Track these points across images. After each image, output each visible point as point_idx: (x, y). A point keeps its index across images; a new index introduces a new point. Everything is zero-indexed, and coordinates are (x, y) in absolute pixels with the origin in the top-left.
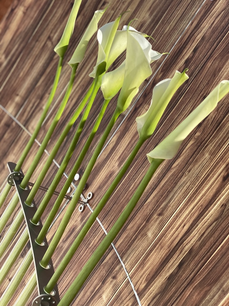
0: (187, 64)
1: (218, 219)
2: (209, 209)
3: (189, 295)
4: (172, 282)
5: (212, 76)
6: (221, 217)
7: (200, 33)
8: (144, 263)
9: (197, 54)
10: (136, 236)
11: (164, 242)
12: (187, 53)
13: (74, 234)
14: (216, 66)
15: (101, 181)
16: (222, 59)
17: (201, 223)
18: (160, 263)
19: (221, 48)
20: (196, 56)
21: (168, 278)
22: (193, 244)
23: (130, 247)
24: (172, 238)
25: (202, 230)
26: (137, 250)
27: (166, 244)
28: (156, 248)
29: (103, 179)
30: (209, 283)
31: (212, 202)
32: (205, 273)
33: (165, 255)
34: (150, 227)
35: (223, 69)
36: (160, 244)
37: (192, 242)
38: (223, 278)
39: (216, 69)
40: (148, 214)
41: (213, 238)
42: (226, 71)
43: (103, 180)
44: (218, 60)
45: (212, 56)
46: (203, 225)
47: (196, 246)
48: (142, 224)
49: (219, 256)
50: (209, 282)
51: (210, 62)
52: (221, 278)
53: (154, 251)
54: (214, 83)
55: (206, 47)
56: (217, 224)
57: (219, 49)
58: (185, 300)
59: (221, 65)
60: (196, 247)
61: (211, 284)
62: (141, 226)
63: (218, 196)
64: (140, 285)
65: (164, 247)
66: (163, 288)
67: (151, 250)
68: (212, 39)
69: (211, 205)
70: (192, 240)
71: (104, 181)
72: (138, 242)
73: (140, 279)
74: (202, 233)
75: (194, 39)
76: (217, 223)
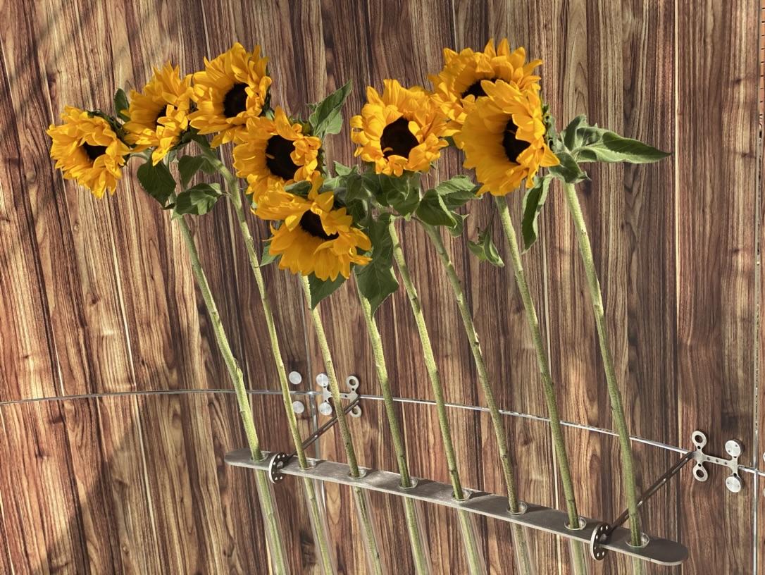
0: (335, 73)
1: (634, 248)
2: (603, 246)
3: (692, 362)
4: (643, 369)
5: (405, 66)
6: (638, 242)
7: (309, 12)
8: (562, 386)
9: (340, 47)
10: (506, 366)
11: (569, 335)
12: (317, 57)
13: (379, 454)
14: (397, 47)
15: (350, 347)
16: (397, 29)
17: (609, 271)
18: (593, 364)
19: (378, 13)
20: (339, 51)
21: (628, 370)
22: (626, 304)
23: (511, 385)
24: (577, 322)
25: (621, 278)
26: (529, 380)
27: (577, 336)
28: (562, 354)
29: (350, 341)
30: (710, 327)
31: (599, 234)
32: (690, 321)
33: (590, 349)
34: (519, 336)
35: (415, 43)
36: (565, 343)
37: (620, 302)
38: (726, 306)
39: (402, 51)
40: (496, 324)
41: (652, 275)
42: (424, 45)
43: (354, 343)
44: (390, 34)
45: (373, 35)
46: (616, 270)
47: (634, 302)
48: (499, 343)
49: (689, 288)
50: (708, 326)
51: (376, 46)
52: (722, 308)
53: (562, 358)
54: (419, 74)
55: (348, 27)
56: (640, 253)
57: (375, 18)
58: (692, 372)
59: (405, 39)
60: (637, 303)
61: (714, 327)
62: (499, 347)
63: (601, 221)
64: (587, 414)
65: (576, 342)
66: (636, 386)
67: (557, 362)
68: (344, 9)
69: (601, 238)
70: (618, 300)
71: (357, 341)
72: (519, 369)
73: (578, 408)
74: (626, 280)
75: (310, 28)
76: (638, 253)
